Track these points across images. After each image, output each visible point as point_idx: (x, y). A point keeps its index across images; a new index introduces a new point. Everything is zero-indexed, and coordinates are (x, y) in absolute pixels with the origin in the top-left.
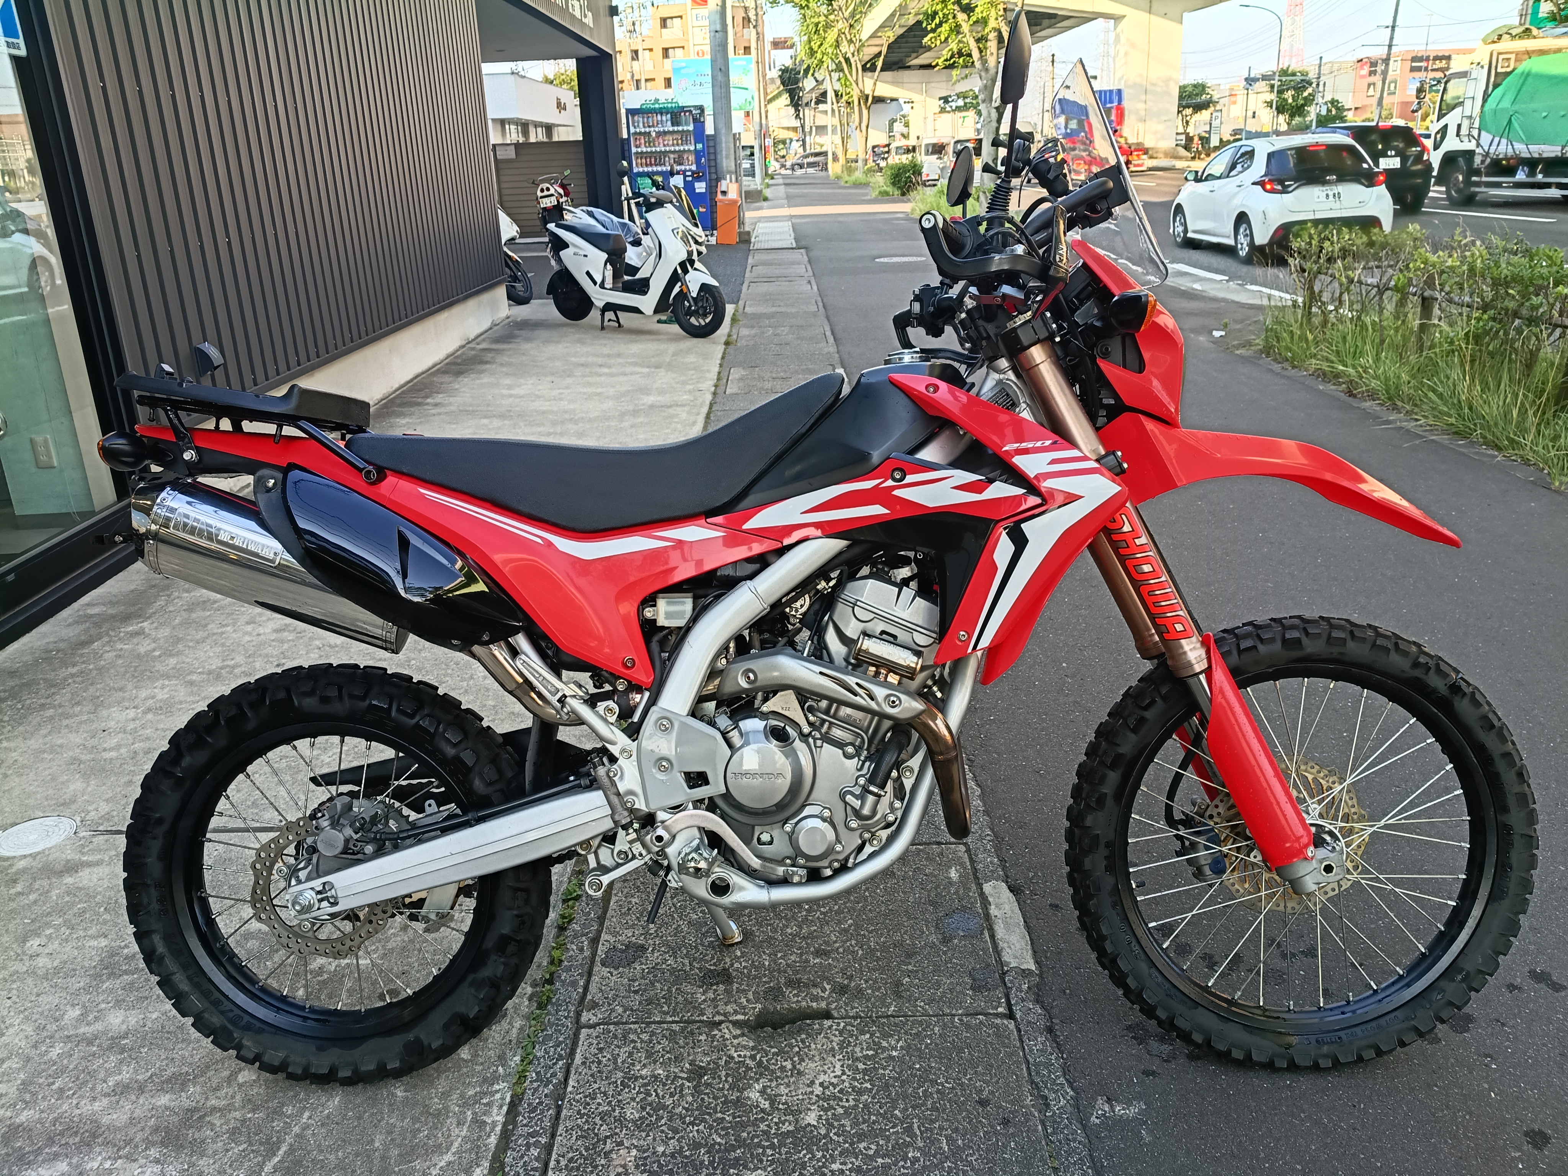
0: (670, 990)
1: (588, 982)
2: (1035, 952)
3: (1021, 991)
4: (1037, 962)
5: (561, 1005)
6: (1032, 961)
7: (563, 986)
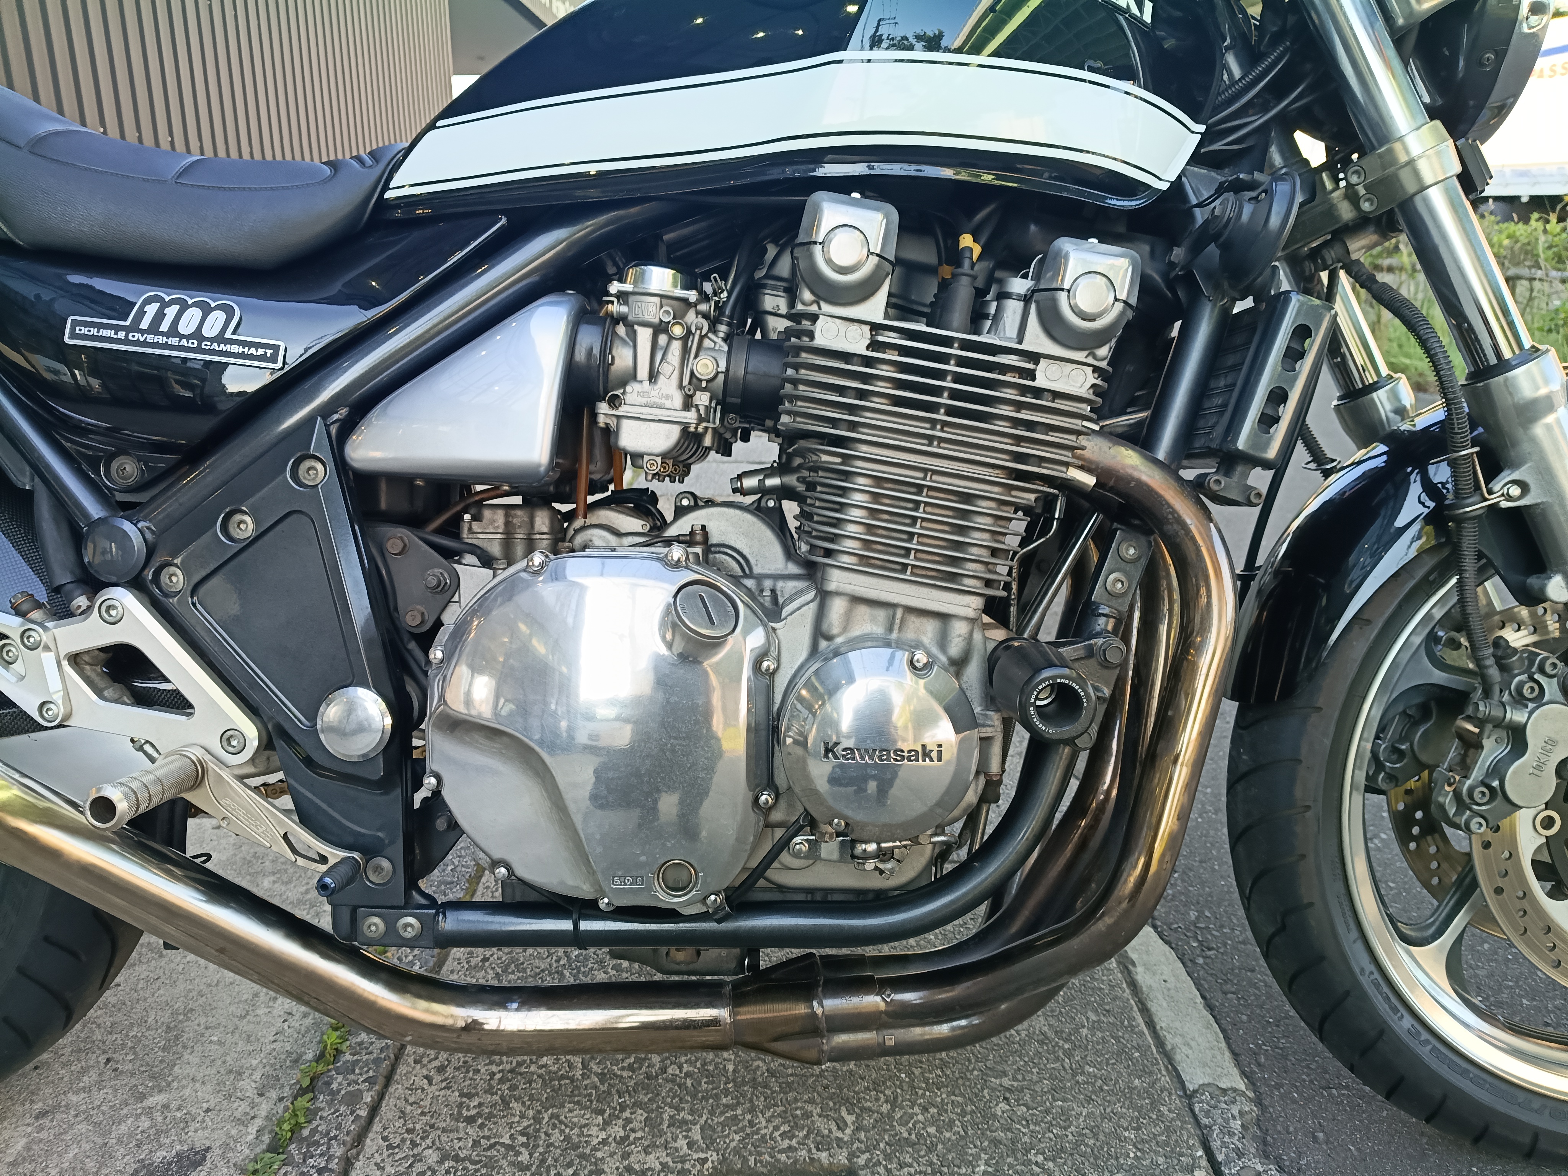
0: (537, 1119)
1: (381, 1096)
2: (1235, 1055)
3: (1231, 1134)
4: (1243, 1073)
5: (317, 1144)
6: (1235, 1072)
7: (330, 1103)
